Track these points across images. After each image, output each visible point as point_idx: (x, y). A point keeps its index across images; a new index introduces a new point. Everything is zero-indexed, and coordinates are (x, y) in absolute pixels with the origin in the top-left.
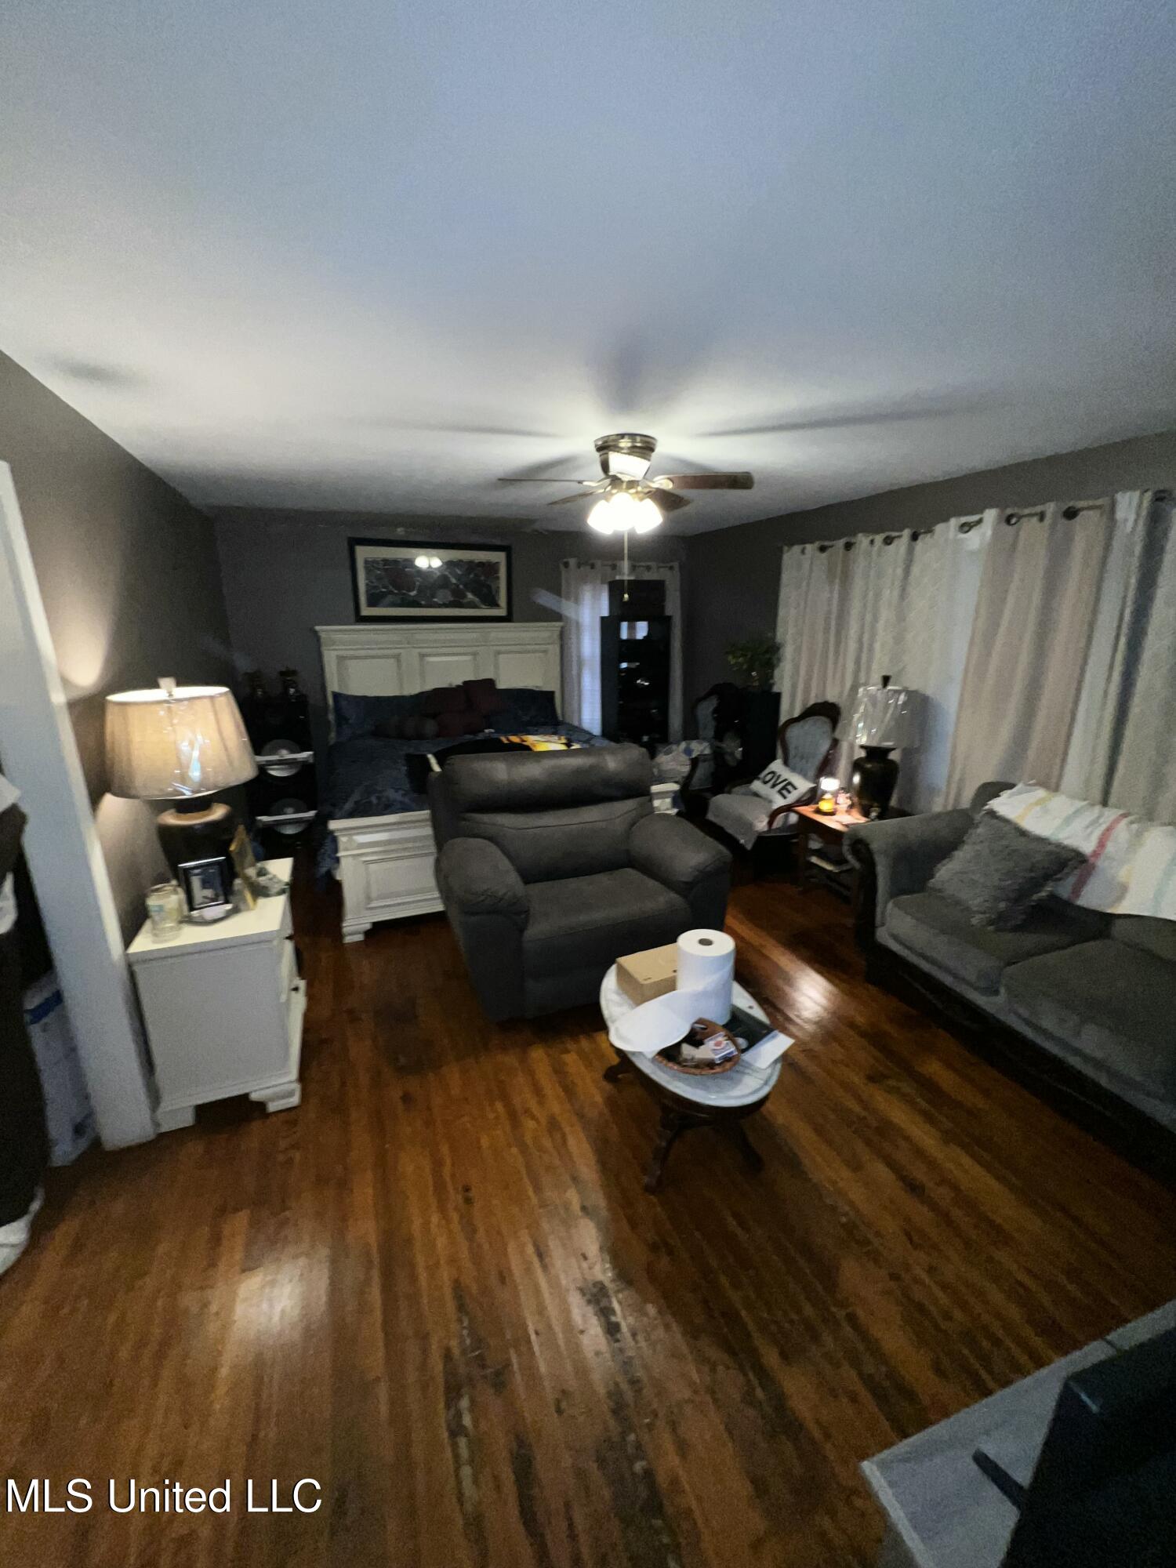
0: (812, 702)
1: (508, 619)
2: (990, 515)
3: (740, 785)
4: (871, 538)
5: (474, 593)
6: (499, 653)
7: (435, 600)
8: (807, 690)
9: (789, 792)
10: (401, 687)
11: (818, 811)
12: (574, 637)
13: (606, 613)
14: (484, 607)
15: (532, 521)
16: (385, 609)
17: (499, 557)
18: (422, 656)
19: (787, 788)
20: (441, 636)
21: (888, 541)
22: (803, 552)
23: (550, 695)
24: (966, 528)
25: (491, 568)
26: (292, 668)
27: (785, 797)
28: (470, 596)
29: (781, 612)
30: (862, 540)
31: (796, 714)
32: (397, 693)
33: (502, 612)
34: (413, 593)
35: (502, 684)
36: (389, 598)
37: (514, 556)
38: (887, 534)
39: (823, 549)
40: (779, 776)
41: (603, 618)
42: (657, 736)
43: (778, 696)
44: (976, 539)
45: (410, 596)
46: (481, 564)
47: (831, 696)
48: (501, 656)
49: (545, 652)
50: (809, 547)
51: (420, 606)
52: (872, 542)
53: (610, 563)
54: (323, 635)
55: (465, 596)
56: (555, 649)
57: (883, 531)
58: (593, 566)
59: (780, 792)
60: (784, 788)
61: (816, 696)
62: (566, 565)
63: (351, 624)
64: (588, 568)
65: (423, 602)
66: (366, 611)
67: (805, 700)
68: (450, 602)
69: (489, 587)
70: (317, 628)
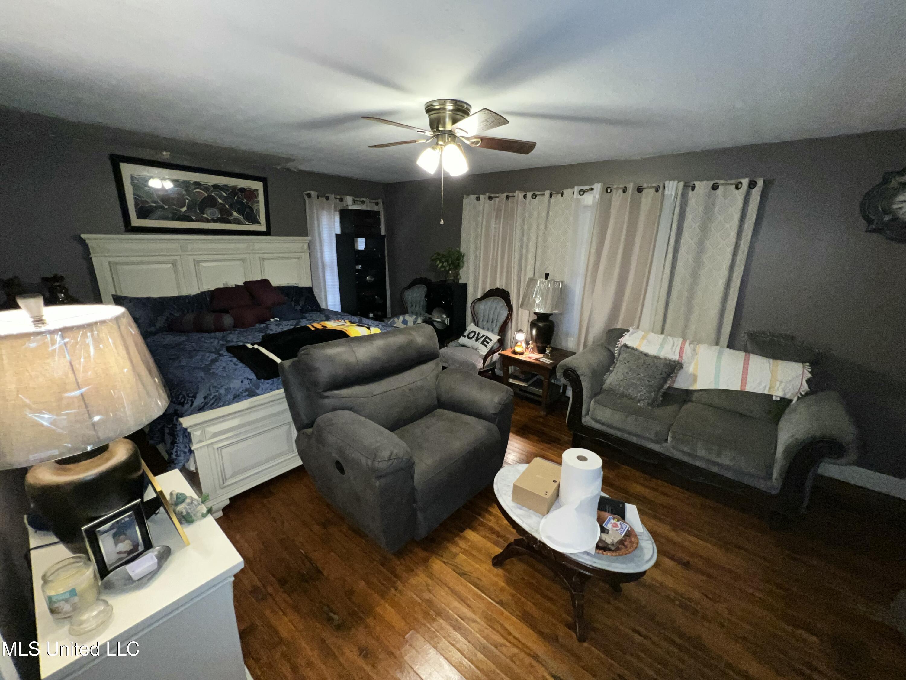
0: (487, 290)
1: (267, 233)
2: (598, 187)
3: (452, 341)
4: (524, 193)
5: (239, 212)
6: (263, 259)
7: (205, 216)
8: (484, 282)
9: (488, 343)
10: (179, 287)
11: (515, 353)
12: (318, 247)
13: (338, 232)
14: (247, 223)
15: (289, 160)
16: (153, 221)
17: (258, 186)
18: (197, 262)
19: (485, 341)
20: (211, 246)
21: (534, 196)
22: (478, 199)
23: (309, 290)
24: (582, 193)
25: (252, 194)
26: (60, 274)
27: (486, 346)
28: (235, 214)
29: (464, 235)
30: (519, 195)
31: (479, 296)
32: (175, 294)
33: (263, 228)
34: (184, 209)
35: (275, 283)
36: (160, 213)
37: (269, 184)
38: (534, 192)
39: (490, 198)
40: (479, 334)
41: (337, 235)
42: (380, 313)
43: (465, 286)
44: (589, 199)
45: (181, 211)
46: (242, 190)
47: (500, 284)
48: (266, 261)
49: (299, 258)
50: (482, 196)
51: (190, 220)
52: (525, 197)
53: (338, 197)
54: (91, 244)
55: (231, 215)
56: (306, 256)
57: (532, 191)
58: (327, 198)
59: (482, 343)
60: (485, 340)
61: (490, 286)
62: (309, 196)
63: (122, 234)
64: (324, 199)
65: (194, 218)
66: (136, 222)
67: (484, 288)
68: (218, 218)
69: (251, 209)
70: (83, 236)
